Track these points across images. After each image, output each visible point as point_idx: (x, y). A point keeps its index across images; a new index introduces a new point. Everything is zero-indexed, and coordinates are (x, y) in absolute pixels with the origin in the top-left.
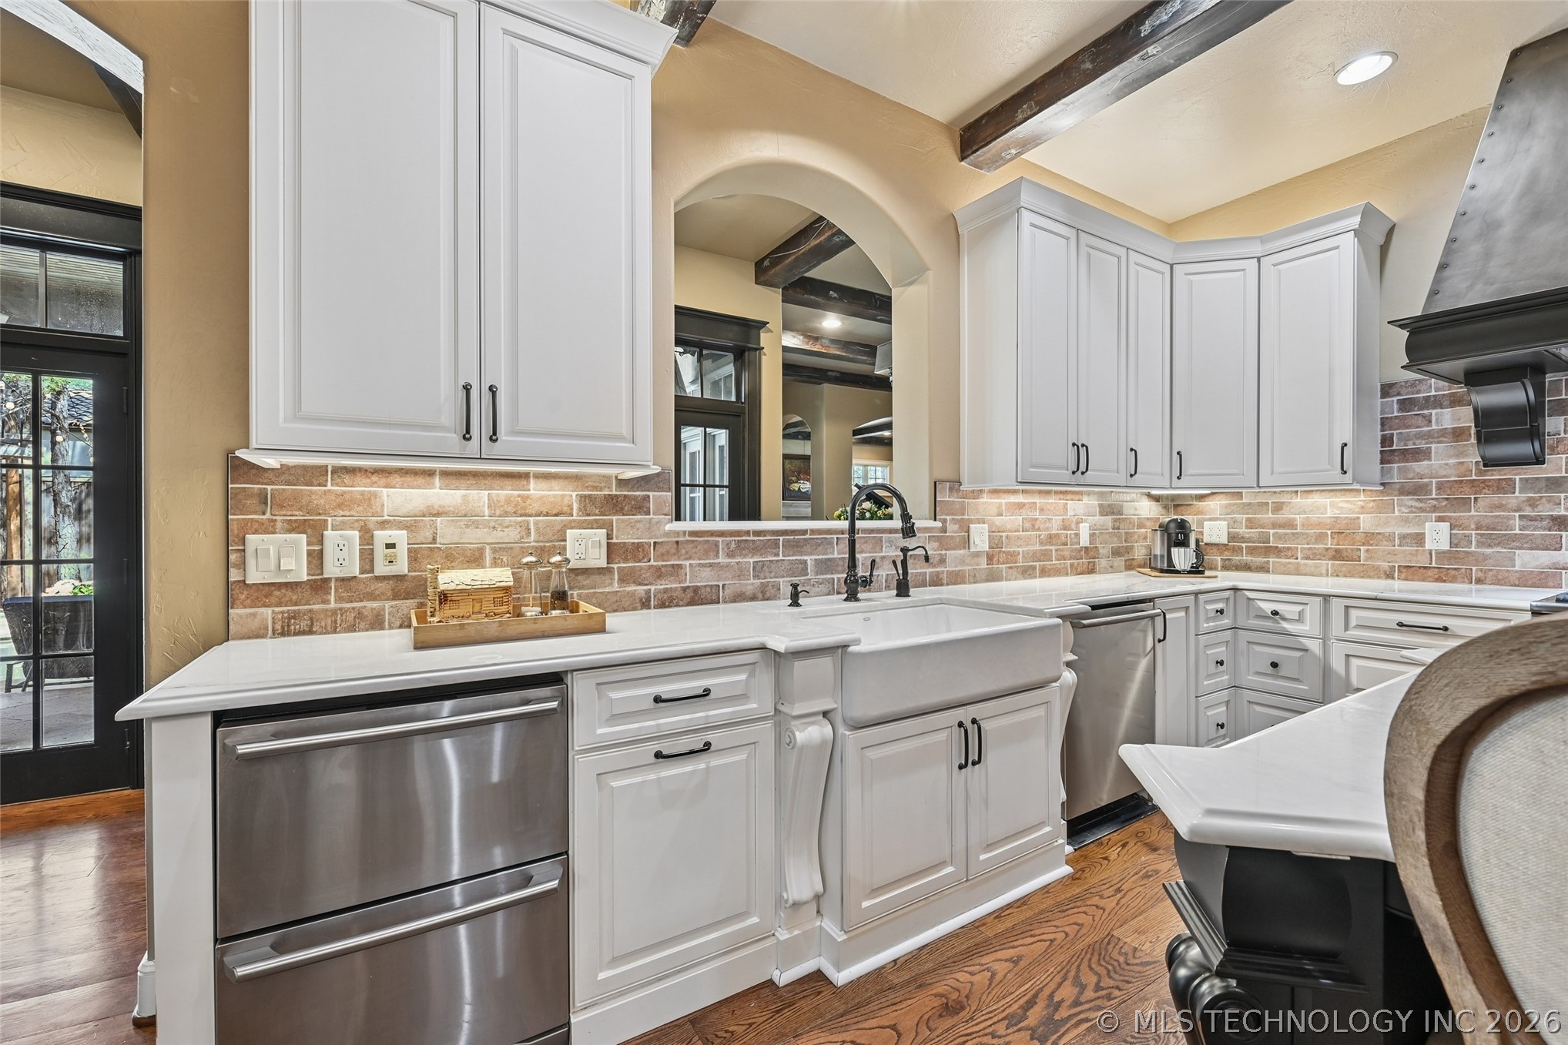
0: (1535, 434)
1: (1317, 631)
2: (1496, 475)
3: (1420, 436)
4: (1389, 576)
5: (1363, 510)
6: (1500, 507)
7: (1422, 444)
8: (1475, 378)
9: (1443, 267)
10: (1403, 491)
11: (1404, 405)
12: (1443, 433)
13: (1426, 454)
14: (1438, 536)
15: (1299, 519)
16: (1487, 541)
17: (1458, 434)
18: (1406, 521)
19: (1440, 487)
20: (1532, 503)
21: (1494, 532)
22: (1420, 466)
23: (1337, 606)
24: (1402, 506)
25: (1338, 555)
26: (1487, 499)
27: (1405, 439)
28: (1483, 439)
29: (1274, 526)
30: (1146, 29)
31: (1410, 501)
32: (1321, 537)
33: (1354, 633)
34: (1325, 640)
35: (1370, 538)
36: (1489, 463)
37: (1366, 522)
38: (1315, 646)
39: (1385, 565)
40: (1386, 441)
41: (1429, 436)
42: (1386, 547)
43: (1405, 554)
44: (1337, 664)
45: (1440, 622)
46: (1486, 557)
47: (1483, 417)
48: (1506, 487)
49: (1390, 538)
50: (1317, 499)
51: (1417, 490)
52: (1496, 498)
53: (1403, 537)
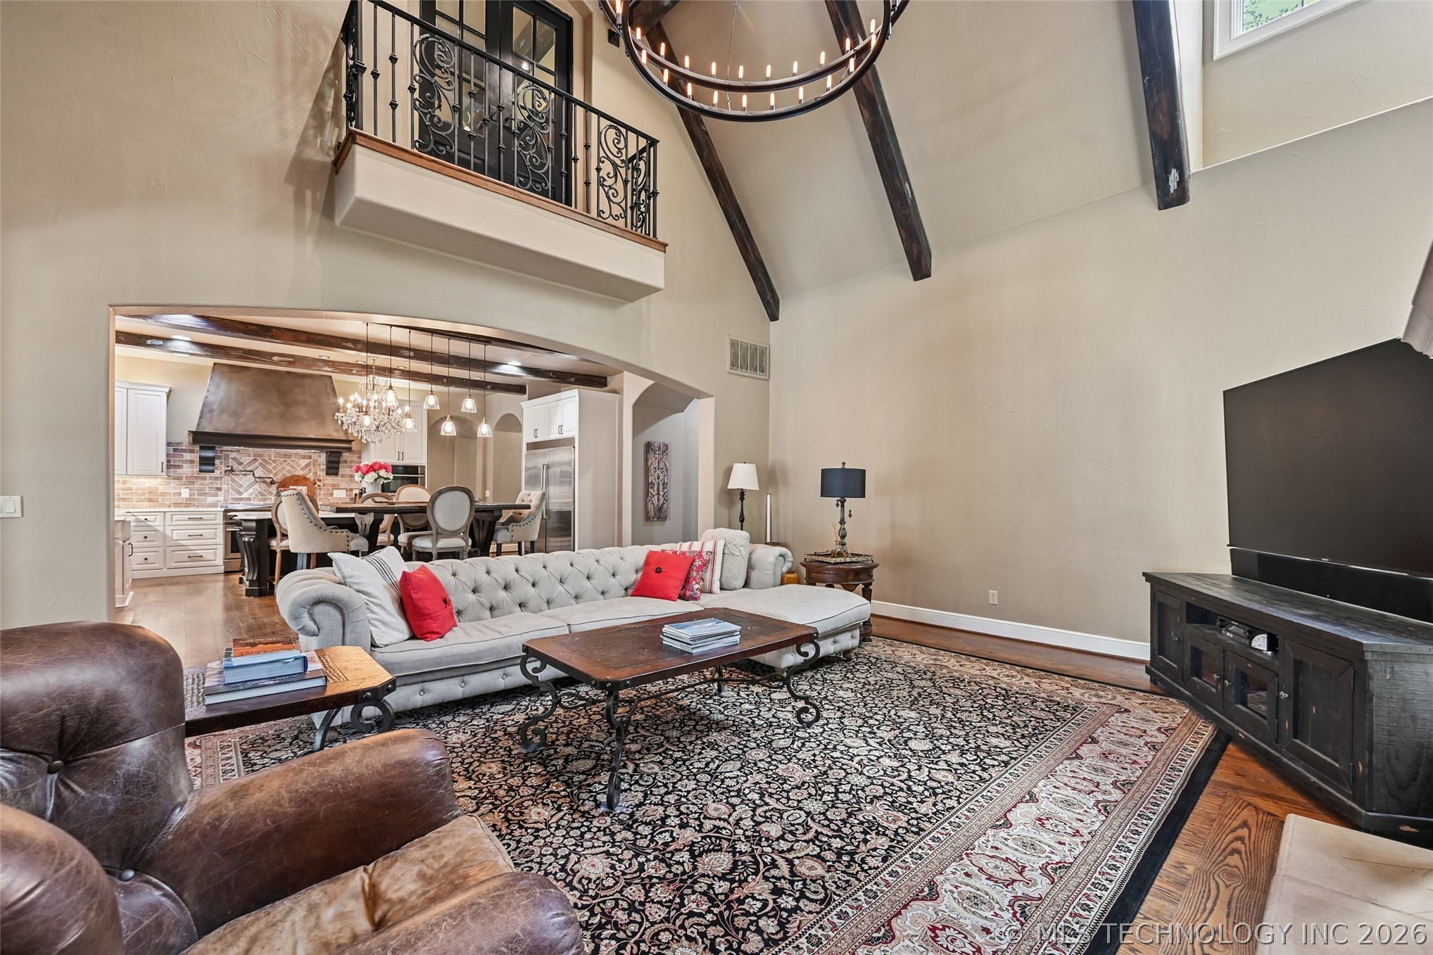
0: (213, 465)
1: (162, 524)
2: (202, 475)
3: (180, 461)
4: (170, 506)
5: (160, 484)
6: (203, 484)
7: (180, 464)
8: (202, 448)
9: (200, 418)
10: (174, 478)
11: (175, 450)
12: (187, 461)
13: (181, 467)
14: (185, 493)
15: (134, 487)
16: (200, 494)
17: (192, 462)
18: (175, 488)
19: (186, 478)
20: (211, 483)
21: (202, 493)
22: (180, 471)
23: (168, 515)
24: (174, 483)
25: (150, 500)
26: (200, 481)
27: (174, 461)
28: (201, 464)
29: (123, 489)
30: (149, 342)
31: (176, 481)
32: (144, 494)
33: (174, 523)
34: (164, 526)
35: (162, 494)
36: (201, 471)
37: (161, 489)
38: (161, 529)
39: (168, 503)
40: (168, 461)
41: (183, 461)
42: (168, 497)
43: (175, 499)
44: (168, 533)
45: (200, 516)
46: (199, 499)
47: (201, 458)
48: (204, 479)
49: (170, 494)
50: (142, 480)
51: (179, 478)
52: (202, 481)
53: (174, 493)
